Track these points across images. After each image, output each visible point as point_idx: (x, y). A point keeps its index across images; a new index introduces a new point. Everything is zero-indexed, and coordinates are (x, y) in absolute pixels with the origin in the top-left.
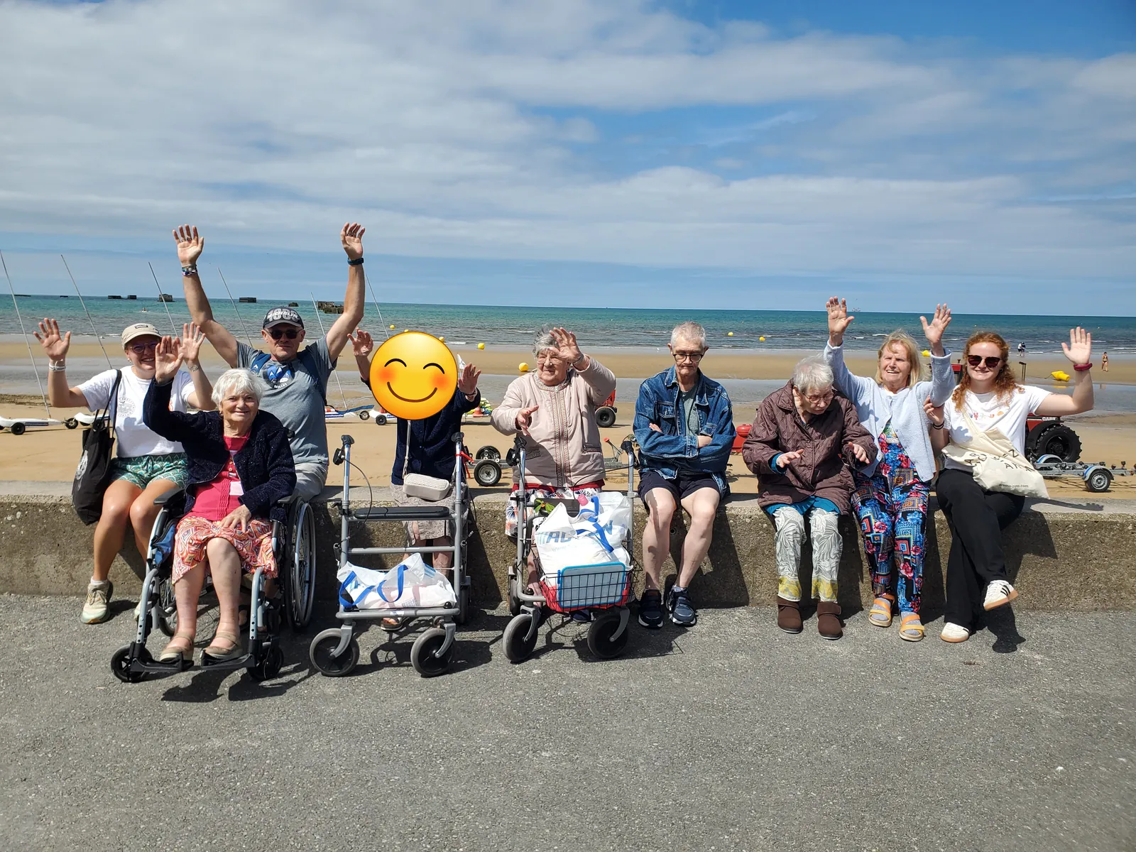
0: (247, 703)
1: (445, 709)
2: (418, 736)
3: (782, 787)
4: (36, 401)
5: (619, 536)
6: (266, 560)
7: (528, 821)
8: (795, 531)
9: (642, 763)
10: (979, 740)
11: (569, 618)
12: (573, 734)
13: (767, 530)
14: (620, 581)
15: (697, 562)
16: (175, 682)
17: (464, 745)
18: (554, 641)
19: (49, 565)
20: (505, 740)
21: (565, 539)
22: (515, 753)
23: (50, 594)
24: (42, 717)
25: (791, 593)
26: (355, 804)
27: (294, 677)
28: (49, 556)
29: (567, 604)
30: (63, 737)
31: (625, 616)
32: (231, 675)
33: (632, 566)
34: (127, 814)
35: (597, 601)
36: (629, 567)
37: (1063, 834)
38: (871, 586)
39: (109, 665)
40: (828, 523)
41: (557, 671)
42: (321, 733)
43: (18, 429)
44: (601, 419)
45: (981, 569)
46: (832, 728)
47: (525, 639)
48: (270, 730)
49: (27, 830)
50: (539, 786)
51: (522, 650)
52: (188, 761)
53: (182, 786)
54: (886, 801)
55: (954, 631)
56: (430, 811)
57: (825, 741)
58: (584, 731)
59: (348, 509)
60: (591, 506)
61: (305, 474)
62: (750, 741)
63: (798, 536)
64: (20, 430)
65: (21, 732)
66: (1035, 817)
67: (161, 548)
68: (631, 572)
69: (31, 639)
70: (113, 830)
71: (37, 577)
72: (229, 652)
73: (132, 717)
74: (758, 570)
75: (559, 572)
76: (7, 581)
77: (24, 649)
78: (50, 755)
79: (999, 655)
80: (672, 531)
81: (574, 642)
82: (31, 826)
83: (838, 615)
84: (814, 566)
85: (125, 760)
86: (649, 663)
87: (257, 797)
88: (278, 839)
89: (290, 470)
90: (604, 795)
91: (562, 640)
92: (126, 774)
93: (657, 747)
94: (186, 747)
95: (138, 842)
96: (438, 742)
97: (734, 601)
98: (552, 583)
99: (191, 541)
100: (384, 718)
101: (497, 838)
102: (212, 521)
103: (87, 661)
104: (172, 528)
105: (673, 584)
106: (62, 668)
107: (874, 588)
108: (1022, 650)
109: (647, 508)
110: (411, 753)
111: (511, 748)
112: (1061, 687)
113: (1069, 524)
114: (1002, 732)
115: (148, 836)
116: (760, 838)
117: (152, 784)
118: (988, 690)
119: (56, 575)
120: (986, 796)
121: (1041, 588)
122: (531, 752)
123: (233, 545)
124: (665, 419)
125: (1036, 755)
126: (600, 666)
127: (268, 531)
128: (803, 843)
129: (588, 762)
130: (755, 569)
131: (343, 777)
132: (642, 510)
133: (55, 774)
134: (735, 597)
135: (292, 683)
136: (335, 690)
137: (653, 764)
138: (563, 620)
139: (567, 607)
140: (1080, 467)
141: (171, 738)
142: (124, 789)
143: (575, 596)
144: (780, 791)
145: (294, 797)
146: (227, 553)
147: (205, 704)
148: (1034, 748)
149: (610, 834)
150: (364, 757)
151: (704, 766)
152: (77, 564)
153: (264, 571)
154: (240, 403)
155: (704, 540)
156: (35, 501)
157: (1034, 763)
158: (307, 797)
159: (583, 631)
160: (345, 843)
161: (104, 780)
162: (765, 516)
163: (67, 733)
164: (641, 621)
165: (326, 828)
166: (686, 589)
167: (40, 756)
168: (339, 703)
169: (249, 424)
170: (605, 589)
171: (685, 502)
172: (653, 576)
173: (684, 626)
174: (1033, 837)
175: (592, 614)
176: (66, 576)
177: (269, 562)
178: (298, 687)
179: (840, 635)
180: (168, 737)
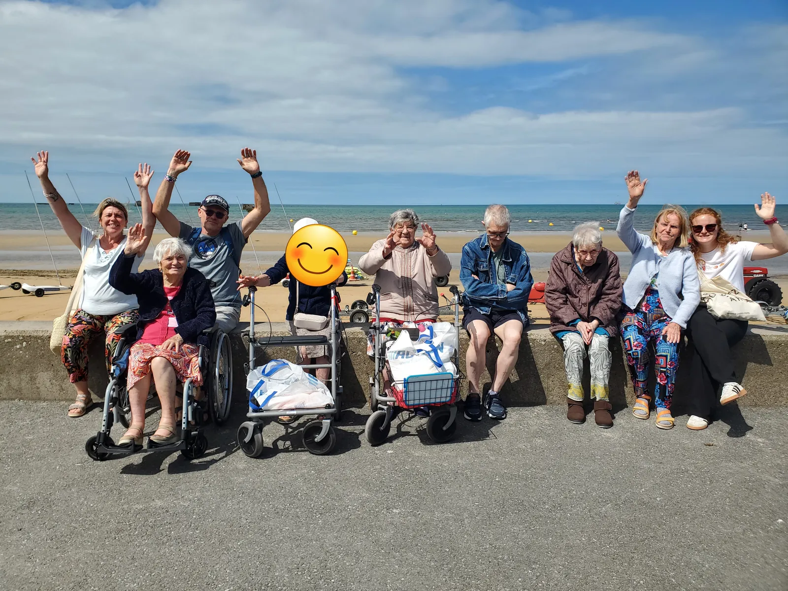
0: (181, 475)
1: (323, 478)
2: (304, 498)
3: (571, 535)
4: (52, 274)
5: (448, 353)
6: (195, 373)
7: (382, 559)
8: (578, 350)
9: (467, 517)
10: (718, 501)
11: (414, 414)
12: (416, 496)
13: (557, 350)
14: (450, 386)
15: (507, 373)
16: (131, 460)
17: (337, 504)
18: (403, 430)
19: (46, 380)
20: (367, 500)
21: (409, 356)
22: (374, 510)
23: (47, 400)
24: (36, 485)
25: (577, 395)
26: (256, 547)
27: (216, 457)
28: (46, 373)
29: (411, 403)
30: (50, 499)
31: (454, 411)
32: (172, 455)
33: (458, 375)
34: (91, 554)
35: (433, 401)
36: (456, 375)
37: (785, 569)
38: (633, 390)
39: (84, 449)
40: (600, 343)
41: (405, 451)
42: (233, 496)
43: (40, 293)
44: (439, 281)
45: (715, 376)
46: (607, 492)
47: (382, 428)
48: (197, 494)
49: (19, 566)
50: (391, 534)
51: (379, 437)
52: (138, 516)
53: (132, 534)
54: (650, 545)
55: (696, 421)
56: (311, 552)
57: (602, 501)
58: (424, 494)
59: (254, 338)
60: (427, 332)
61: (225, 314)
62: (546, 501)
63: (581, 353)
64: (41, 294)
65: (20, 496)
66: (762, 557)
67: (119, 365)
68: (458, 379)
69: (32, 431)
70: (81, 565)
71: (38, 388)
72: (168, 439)
73: (99, 485)
74: (551, 379)
75: (405, 379)
76: (17, 391)
77: (27, 438)
78: (39, 512)
79: (731, 439)
80: (487, 351)
81: (417, 431)
82: (22, 563)
83: (609, 411)
84: (592, 375)
85: (93, 515)
86: (472, 446)
87: (185, 542)
88: (199, 573)
89: (212, 309)
90: (438, 540)
91: (409, 429)
92: (93, 526)
93: (478, 505)
94: (136, 506)
95: (99, 574)
96: (317, 502)
97: (534, 401)
98: (400, 387)
99: (140, 360)
100: (279, 485)
101: (360, 571)
102: (155, 346)
103: (70, 446)
104: (127, 351)
105: (490, 389)
106: (52, 451)
107: (635, 391)
108: (749, 435)
109: (469, 335)
110: (298, 510)
111: (371, 507)
112: (779, 462)
113: (782, 343)
114: (736, 495)
115: (105, 570)
116: (555, 573)
117: (111, 533)
118: (724, 464)
119: (51, 386)
120: (725, 542)
121: (761, 390)
122: (385, 509)
123: (170, 361)
124: (481, 271)
125: (762, 511)
126: (436, 448)
127: (196, 353)
128: (587, 576)
129: (427, 516)
130: (548, 378)
131: (248, 528)
132: (465, 336)
133: (42, 525)
134: (534, 398)
135: (214, 461)
136: (244, 465)
137: (475, 518)
138: (409, 415)
139: (411, 405)
140: (782, 309)
141: (126, 500)
142: (90, 536)
143: (417, 397)
144: (570, 537)
145: (212, 542)
146: (165, 368)
147: (152, 476)
148: (760, 506)
149: (443, 569)
150: (264, 514)
151: (512, 520)
152: (65, 379)
153: (192, 381)
154: (175, 262)
155: (512, 357)
156: (35, 334)
157: (761, 517)
158: (221, 542)
159: (424, 423)
160: (248, 576)
161: (77, 530)
162: (555, 340)
163: (53, 497)
164: (466, 416)
165: (235, 564)
166: (498, 393)
167: (33, 512)
168: (247, 475)
169: (182, 277)
170: (439, 392)
171: (497, 330)
172: (474, 383)
173: (498, 419)
174: (761, 571)
175: (430, 411)
176: (58, 387)
177: (196, 374)
178: (218, 464)
179: (611, 425)
180: (124, 499)
